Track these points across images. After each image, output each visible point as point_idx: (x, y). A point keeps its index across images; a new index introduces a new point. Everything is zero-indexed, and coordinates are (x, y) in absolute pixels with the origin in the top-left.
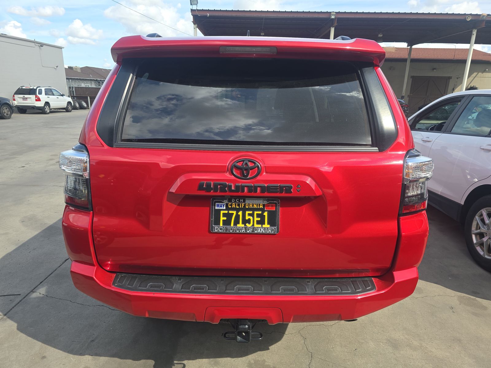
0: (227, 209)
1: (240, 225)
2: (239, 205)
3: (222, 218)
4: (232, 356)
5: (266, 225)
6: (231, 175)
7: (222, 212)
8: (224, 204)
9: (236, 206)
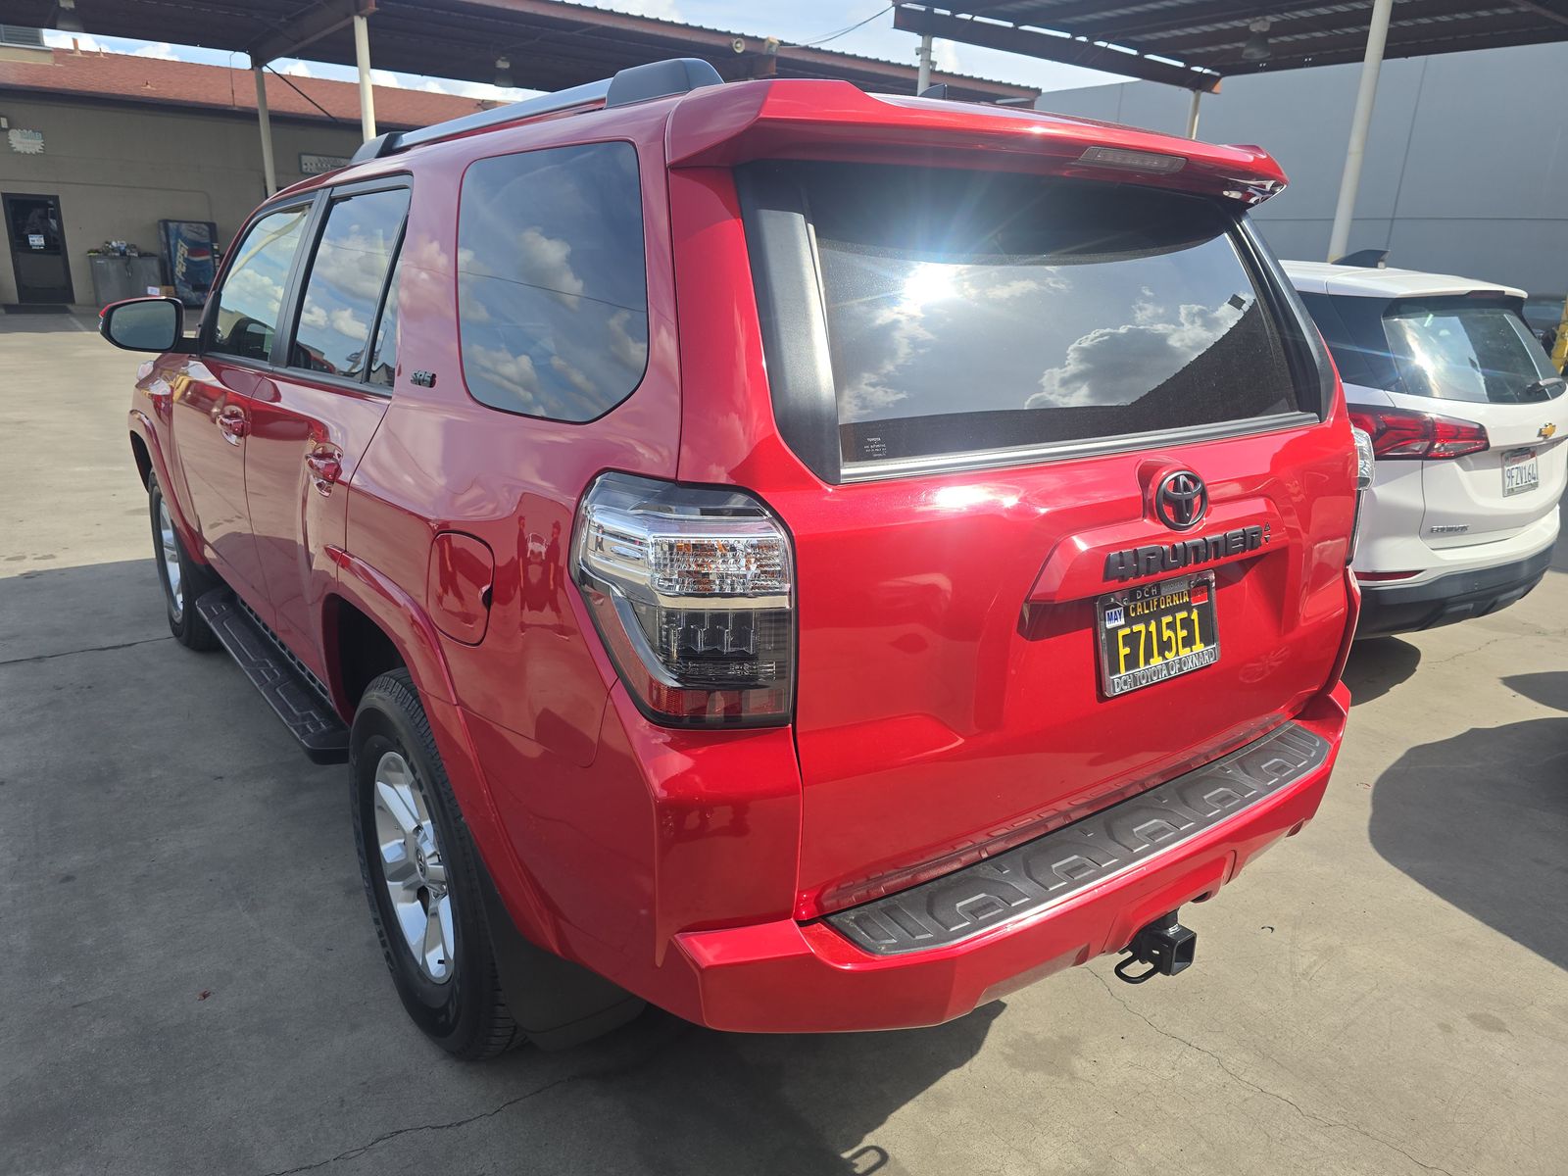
0: (1130, 622)
1: (1157, 661)
2: (1148, 608)
3: (1124, 651)
4: (959, 1064)
5: (1199, 647)
6: (1158, 523)
7: (1121, 633)
8: (1119, 609)
9: (1143, 611)
